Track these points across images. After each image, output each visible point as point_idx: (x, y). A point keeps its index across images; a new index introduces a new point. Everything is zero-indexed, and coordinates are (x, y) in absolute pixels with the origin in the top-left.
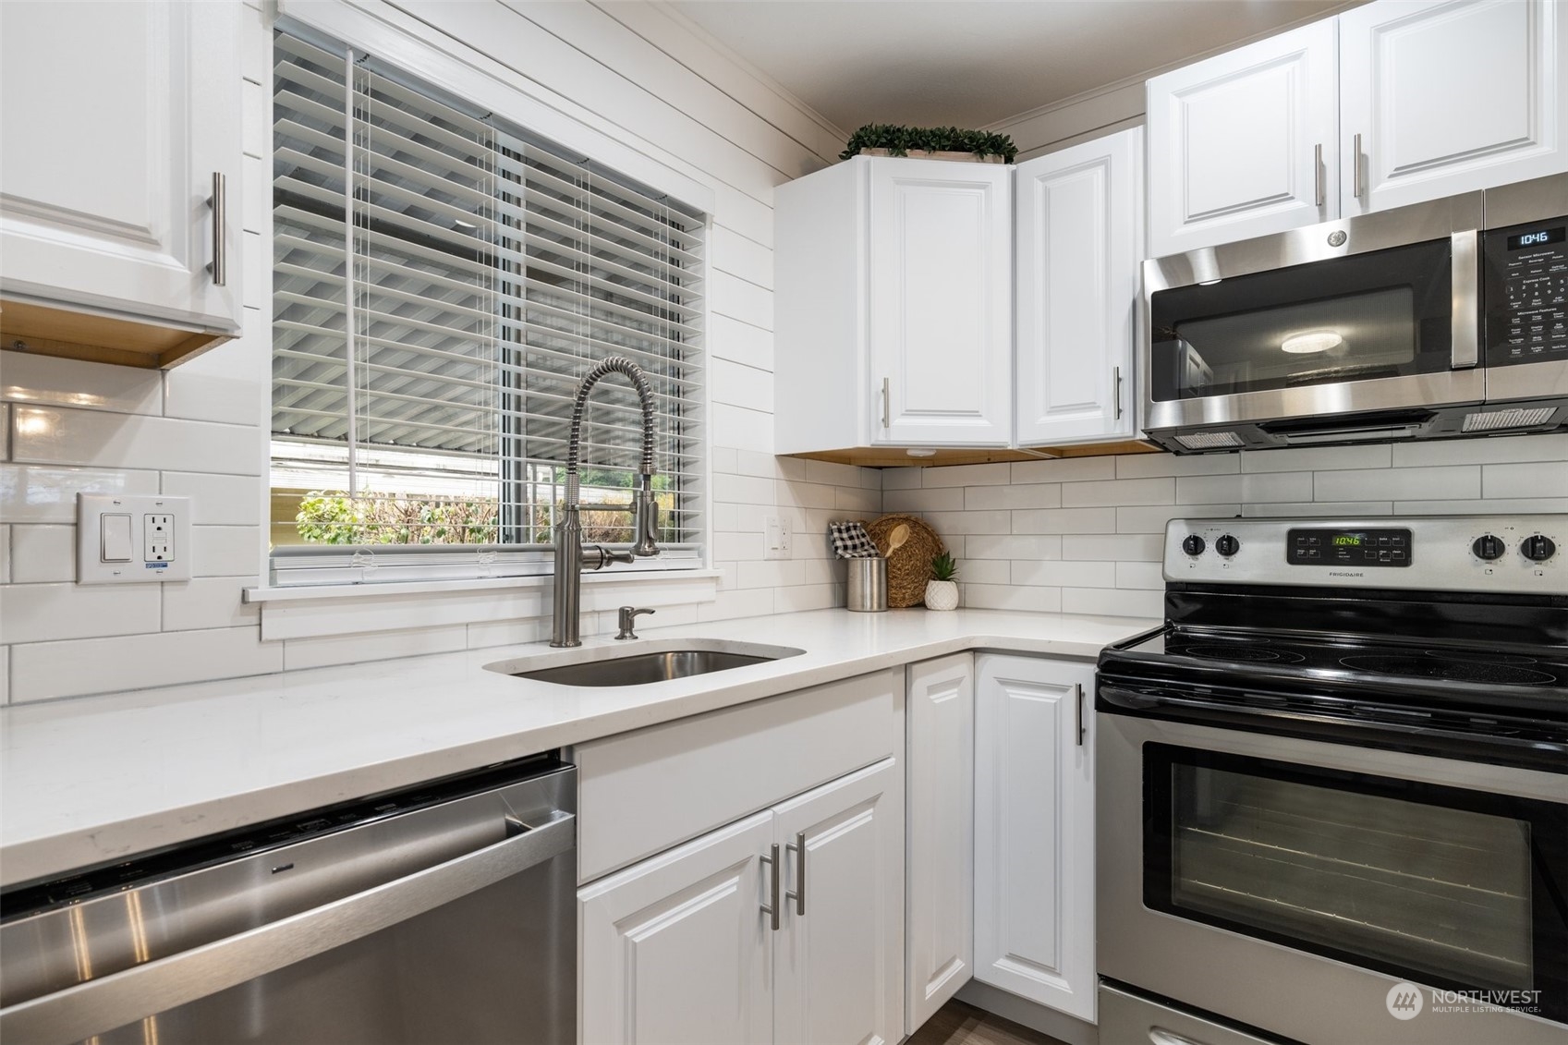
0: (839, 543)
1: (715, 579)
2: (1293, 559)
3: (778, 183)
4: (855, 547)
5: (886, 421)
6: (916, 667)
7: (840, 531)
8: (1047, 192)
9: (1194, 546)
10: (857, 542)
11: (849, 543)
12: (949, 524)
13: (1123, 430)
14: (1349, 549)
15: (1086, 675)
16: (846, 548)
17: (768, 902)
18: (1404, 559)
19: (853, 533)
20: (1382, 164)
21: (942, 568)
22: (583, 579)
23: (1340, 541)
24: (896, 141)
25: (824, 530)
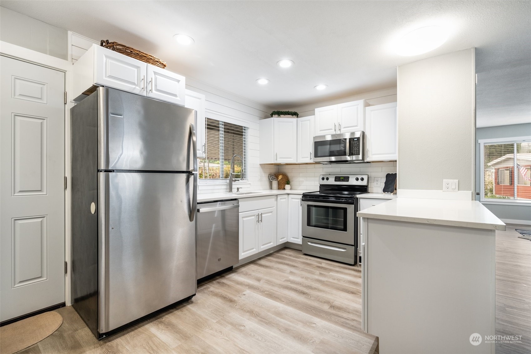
0: (270, 178)
1: (250, 184)
2: (335, 181)
3: (260, 119)
4: (273, 179)
5: (276, 160)
6: (278, 195)
7: (270, 176)
8: (302, 124)
9: (323, 179)
10: (273, 178)
11: (272, 178)
12: (289, 175)
13: (312, 161)
14: (342, 179)
15: (301, 196)
16: (271, 179)
17: (258, 220)
18: (348, 181)
19: (273, 177)
20: (343, 126)
21: (288, 182)
22: (233, 183)
23: (341, 178)
24: (279, 114)
25: (268, 176)
